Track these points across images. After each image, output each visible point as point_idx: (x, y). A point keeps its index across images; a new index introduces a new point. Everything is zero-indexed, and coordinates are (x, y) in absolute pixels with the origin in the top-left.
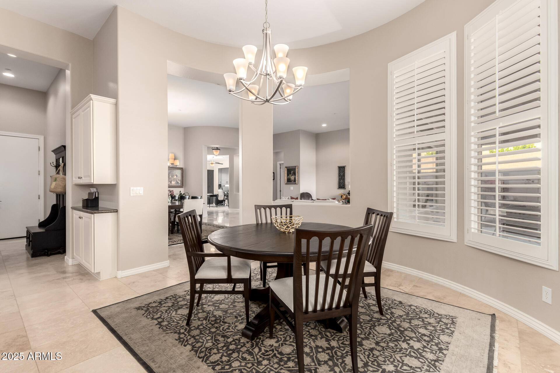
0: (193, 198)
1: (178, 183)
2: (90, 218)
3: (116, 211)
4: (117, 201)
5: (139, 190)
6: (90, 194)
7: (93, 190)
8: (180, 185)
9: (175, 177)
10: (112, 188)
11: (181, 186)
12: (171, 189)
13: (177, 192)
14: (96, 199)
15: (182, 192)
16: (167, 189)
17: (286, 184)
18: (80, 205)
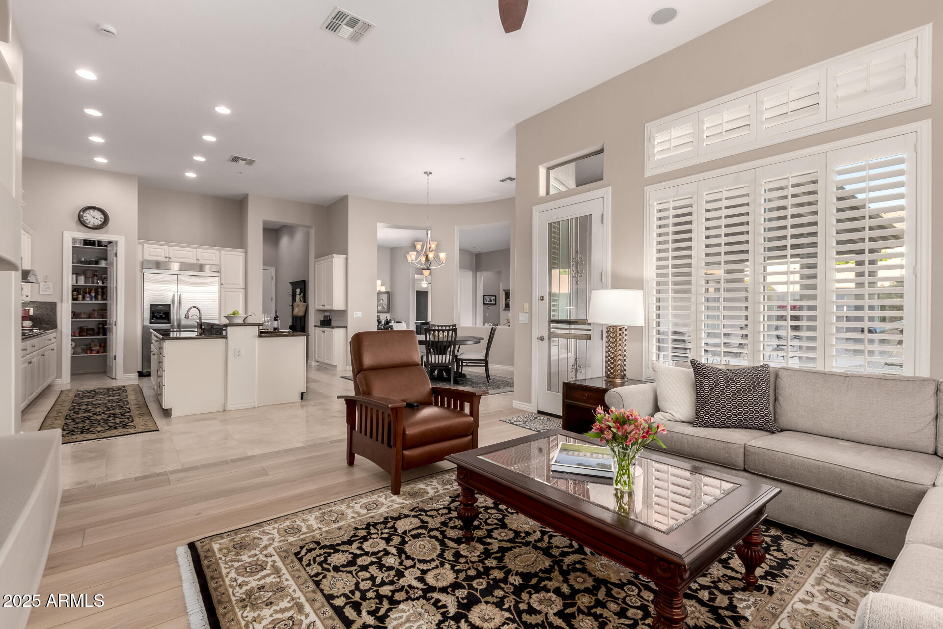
0: (397, 322)
1: (384, 308)
2: (332, 331)
3: (346, 327)
4: (347, 321)
5: (359, 314)
6: (325, 317)
7: (327, 314)
8: (386, 310)
9: (381, 302)
10: (343, 313)
11: (388, 312)
12: (379, 314)
13: (384, 317)
14: (330, 320)
15: (389, 318)
16: (376, 314)
17: (504, 310)
18: (319, 324)
